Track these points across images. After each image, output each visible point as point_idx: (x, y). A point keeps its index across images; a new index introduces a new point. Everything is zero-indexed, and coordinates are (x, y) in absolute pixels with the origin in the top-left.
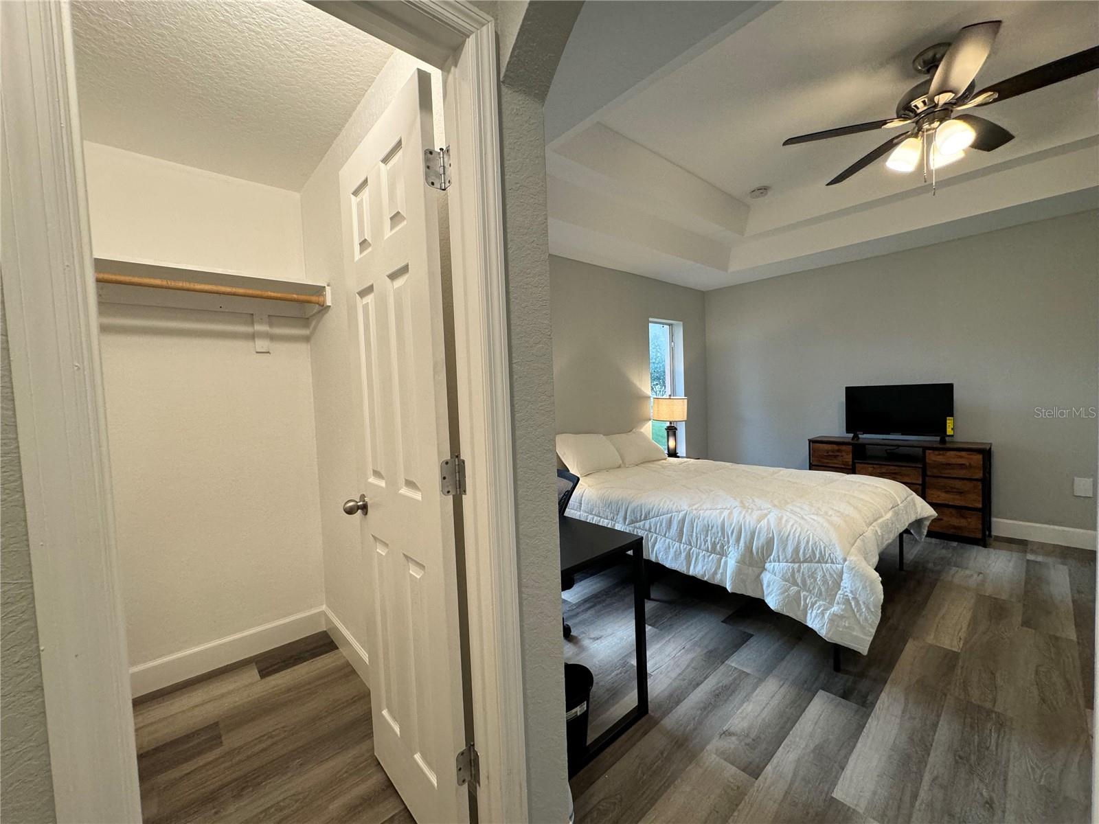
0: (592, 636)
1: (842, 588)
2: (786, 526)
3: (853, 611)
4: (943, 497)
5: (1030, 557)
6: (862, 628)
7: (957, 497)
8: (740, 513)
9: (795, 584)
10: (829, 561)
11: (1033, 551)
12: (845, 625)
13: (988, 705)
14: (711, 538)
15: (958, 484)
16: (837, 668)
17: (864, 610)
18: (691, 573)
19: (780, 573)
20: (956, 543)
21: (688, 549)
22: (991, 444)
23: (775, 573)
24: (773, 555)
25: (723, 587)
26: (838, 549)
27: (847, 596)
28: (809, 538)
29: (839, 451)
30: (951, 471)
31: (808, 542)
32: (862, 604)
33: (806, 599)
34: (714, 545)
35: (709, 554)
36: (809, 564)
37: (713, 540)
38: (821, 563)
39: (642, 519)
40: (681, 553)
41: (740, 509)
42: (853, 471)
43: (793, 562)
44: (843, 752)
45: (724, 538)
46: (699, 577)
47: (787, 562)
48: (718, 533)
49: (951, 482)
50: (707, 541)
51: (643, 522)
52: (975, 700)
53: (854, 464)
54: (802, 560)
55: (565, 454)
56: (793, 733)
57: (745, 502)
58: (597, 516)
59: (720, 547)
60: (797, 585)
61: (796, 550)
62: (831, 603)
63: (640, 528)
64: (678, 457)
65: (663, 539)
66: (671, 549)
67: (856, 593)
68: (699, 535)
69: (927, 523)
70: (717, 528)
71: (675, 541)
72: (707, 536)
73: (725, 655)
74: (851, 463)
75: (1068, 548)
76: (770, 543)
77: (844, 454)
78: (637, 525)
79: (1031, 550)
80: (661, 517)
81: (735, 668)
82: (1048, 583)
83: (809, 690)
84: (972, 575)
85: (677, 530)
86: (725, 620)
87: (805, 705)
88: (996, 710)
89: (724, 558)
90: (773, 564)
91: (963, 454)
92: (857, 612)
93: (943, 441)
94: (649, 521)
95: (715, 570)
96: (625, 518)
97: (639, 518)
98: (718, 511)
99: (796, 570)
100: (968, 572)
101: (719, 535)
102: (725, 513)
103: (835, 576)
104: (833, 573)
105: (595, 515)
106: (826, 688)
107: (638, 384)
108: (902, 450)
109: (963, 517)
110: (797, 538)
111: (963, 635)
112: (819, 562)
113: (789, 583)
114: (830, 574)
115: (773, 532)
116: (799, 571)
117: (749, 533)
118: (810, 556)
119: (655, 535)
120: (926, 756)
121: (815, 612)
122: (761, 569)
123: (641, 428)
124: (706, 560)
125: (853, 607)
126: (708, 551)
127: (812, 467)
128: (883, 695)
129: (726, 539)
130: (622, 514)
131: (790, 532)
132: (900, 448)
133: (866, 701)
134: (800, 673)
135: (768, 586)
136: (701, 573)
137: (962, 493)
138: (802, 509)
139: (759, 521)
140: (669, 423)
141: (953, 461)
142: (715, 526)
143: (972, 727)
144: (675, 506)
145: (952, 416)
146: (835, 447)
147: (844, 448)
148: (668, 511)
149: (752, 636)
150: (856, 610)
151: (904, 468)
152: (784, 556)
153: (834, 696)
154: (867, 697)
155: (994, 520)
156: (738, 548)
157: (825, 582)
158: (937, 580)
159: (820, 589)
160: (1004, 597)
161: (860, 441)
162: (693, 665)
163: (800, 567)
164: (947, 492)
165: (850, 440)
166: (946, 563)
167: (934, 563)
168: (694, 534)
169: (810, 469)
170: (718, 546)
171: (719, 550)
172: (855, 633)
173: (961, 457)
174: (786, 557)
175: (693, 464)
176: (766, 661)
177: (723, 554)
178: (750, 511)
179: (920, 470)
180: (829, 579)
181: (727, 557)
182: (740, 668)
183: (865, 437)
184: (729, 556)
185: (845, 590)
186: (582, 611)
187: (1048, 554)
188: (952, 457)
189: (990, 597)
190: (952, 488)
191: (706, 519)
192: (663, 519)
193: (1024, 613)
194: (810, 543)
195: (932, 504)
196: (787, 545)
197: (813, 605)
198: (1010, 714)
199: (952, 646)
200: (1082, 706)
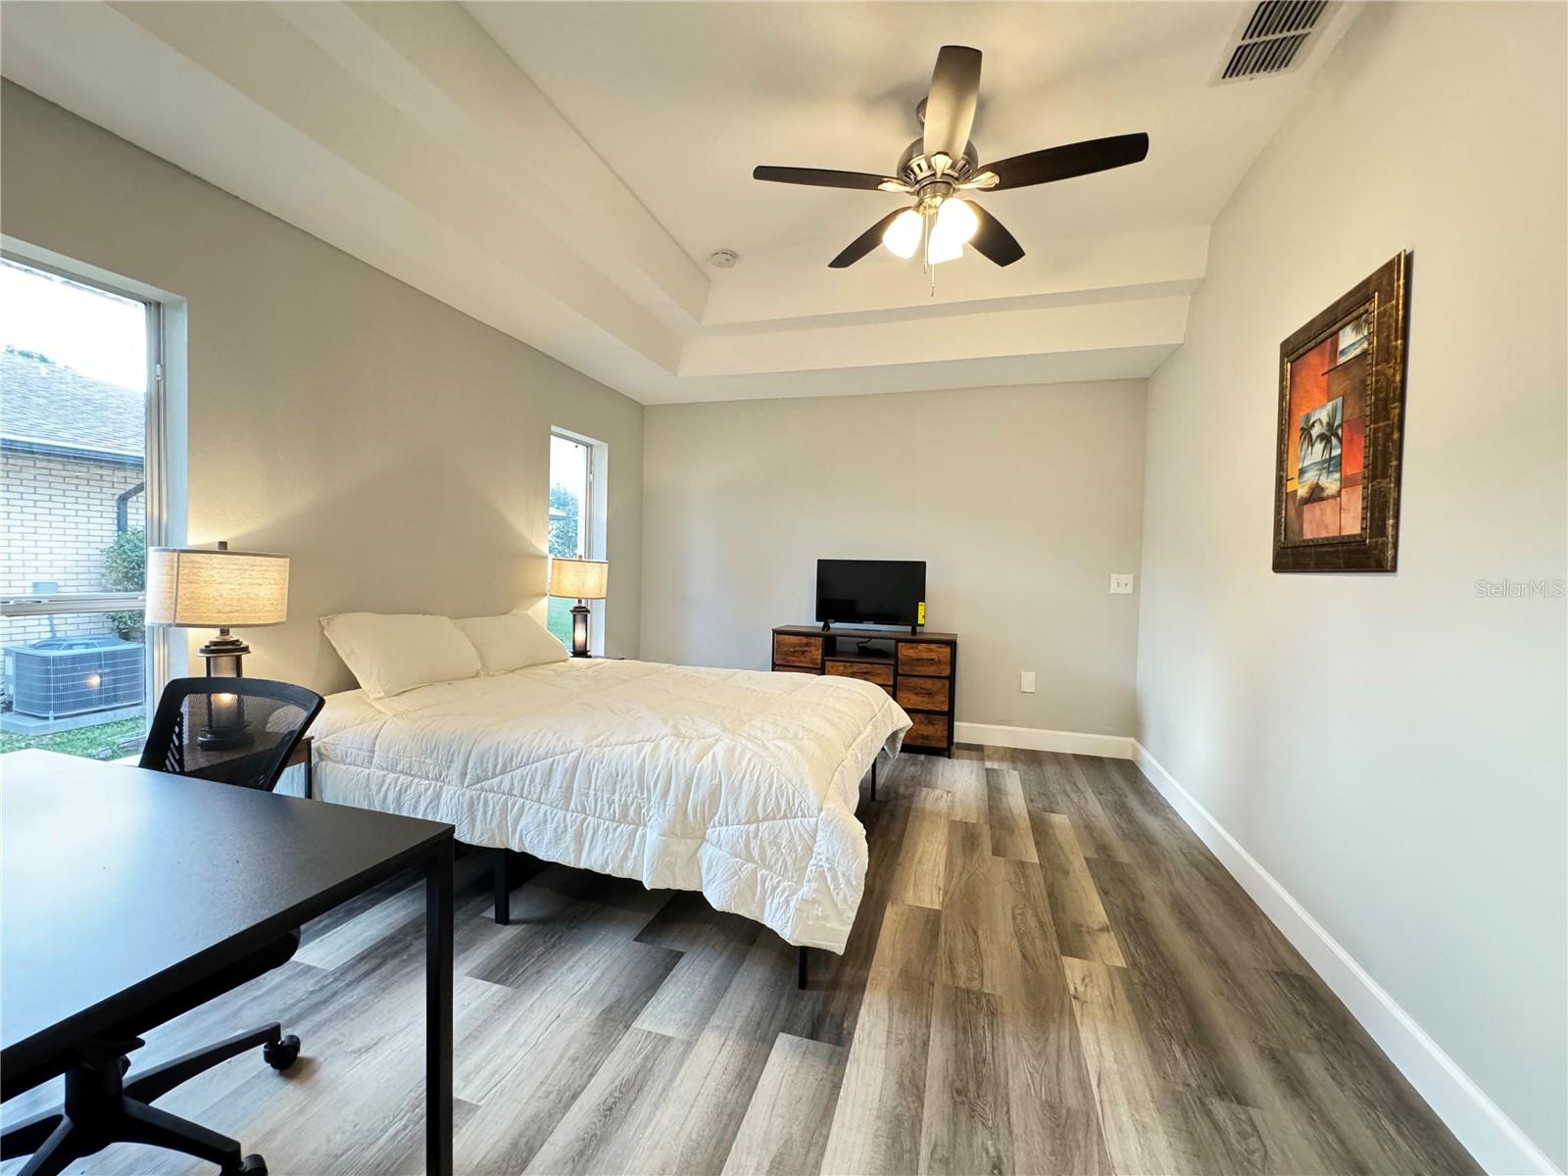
0: (357, 1044)
1: (814, 855)
2: (739, 763)
3: (829, 889)
4: (916, 701)
5: (989, 765)
6: (840, 913)
7: (927, 699)
8: (671, 745)
9: (750, 858)
10: (799, 814)
11: (990, 758)
12: (817, 915)
13: (975, 985)
14: (621, 796)
15: (928, 684)
16: (803, 984)
17: (843, 886)
18: (582, 865)
19: (727, 843)
20: (923, 756)
21: (579, 820)
22: (956, 635)
23: (720, 846)
24: (718, 815)
25: (638, 881)
26: (812, 792)
27: (821, 866)
28: (772, 780)
29: (807, 645)
30: (922, 668)
31: (770, 787)
32: (840, 876)
33: (765, 881)
34: (625, 809)
35: (615, 825)
36: (771, 823)
37: (623, 799)
38: (787, 818)
39: (498, 771)
40: (566, 830)
41: (672, 738)
42: (822, 671)
43: (748, 822)
44: (812, 1156)
45: (642, 794)
46: (597, 869)
47: (739, 823)
48: (632, 786)
49: (921, 681)
50: (613, 802)
51: (499, 778)
52: (964, 983)
53: (823, 662)
54: (761, 818)
55: (353, 652)
56: (736, 1148)
57: (680, 727)
58: (406, 774)
59: (635, 810)
60: (754, 862)
61: (754, 803)
62: (800, 882)
63: (492, 790)
64: (590, 657)
65: (536, 805)
66: (549, 825)
67: (834, 861)
68: (599, 794)
69: (902, 735)
70: (631, 777)
71: (556, 807)
72: (614, 793)
73: (633, 1010)
74: (820, 661)
75: (1015, 749)
76: (714, 794)
77: (813, 648)
78: (486, 784)
79: (988, 756)
80: (534, 766)
81: (649, 1032)
82: (1006, 795)
83: (763, 1040)
84: (942, 797)
85: (561, 787)
86: (638, 936)
87: (757, 1075)
88: (986, 991)
89: (641, 828)
90: (718, 829)
91: (933, 646)
92: (834, 890)
93: (914, 632)
94: (509, 775)
95: (625, 853)
96: (464, 774)
97: (491, 770)
98: (636, 745)
99: (751, 835)
100: (938, 792)
101: (634, 789)
102: (645, 749)
103: (806, 836)
104: (803, 832)
105: (402, 772)
106: (788, 1029)
107: (525, 532)
108: (874, 644)
109: (931, 723)
110: (754, 782)
111: (941, 882)
112: (785, 817)
113: (741, 858)
114: (800, 835)
115: (720, 777)
116: (755, 837)
117: (683, 781)
118: (773, 809)
119: (521, 801)
120: (920, 1110)
121: (776, 901)
122: (700, 841)
123: (527, 610)
124: (610, 836)
125: (829, 882)
126: (613, 820)
127: (775, 667)
128: (863, 1011)
129: (645, 795)
130: (458, 765)
131: (745, 772)
132: (873, 640)
133: (841, 1033)
134: (753, 1007)
135: (710, 867)
136: (601, 861)
137: (931, 694)
138: (763, 731)
139: (700, 758)
140: (577, 600)
141: (925, 655)
142: (629, 773)
143: (965, 1030)
144: (561, 742)
145: (924, 601)
146: (804, 640)
147: (813, 640)
148: (547, 753)
149: (680, 955)
150: (832, 887)
151: (876, 666)
152: (735, 813)
153: (798, 1038)
154: (842, 1024)
155: (956, 723)
156: (664, 810)
157: (792, 849)
158: (910, 808)
159: (785, 862)
160: (972, 820)
161: (831, 632)
162: (572, 1051)
163: (757, 829)
164: (917, 694)
165: (820, 631)
166: (917, 783)
167: (907, 787)
168: (592, 792)
169: (773, 670)
170: (632, 808)
171: (631, 817)
172: (829, 925)
173: (931, 650)
174: (737, 815)
175: (610, 668)
176: (702, 1000)
177: (639, 822)
178: (687, 741)
179: (892, 667)
180: (798, 843)
181: (645, 826)
182: (655, 1030)
183: (836, 626)
184: (649, 824)
185: (819, 857)
186: (348, 985)
187: (1001, 759)
188: (922, 651)
189: (961, 821)
190: (921, 688)
191: (614, 764)
192: (536, 769)
193: (992, 837)
194: (774, 788)
195: (908, 711)
196: (740, 794)
197: (775, 888)
198: (999, 992)
199: (932, 903)
200: (1058, 954)
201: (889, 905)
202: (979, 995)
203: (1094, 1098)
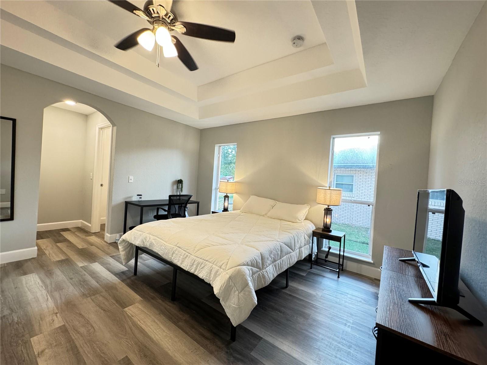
52: (97, 296)
111: (135, 319)
140: (327, 206)
143: (90, 289)
198: (85, 300)
199: (129, 309)
200: (67, 325)
201: (141, 299)
202: (90, 296)
203: (49, 296)
